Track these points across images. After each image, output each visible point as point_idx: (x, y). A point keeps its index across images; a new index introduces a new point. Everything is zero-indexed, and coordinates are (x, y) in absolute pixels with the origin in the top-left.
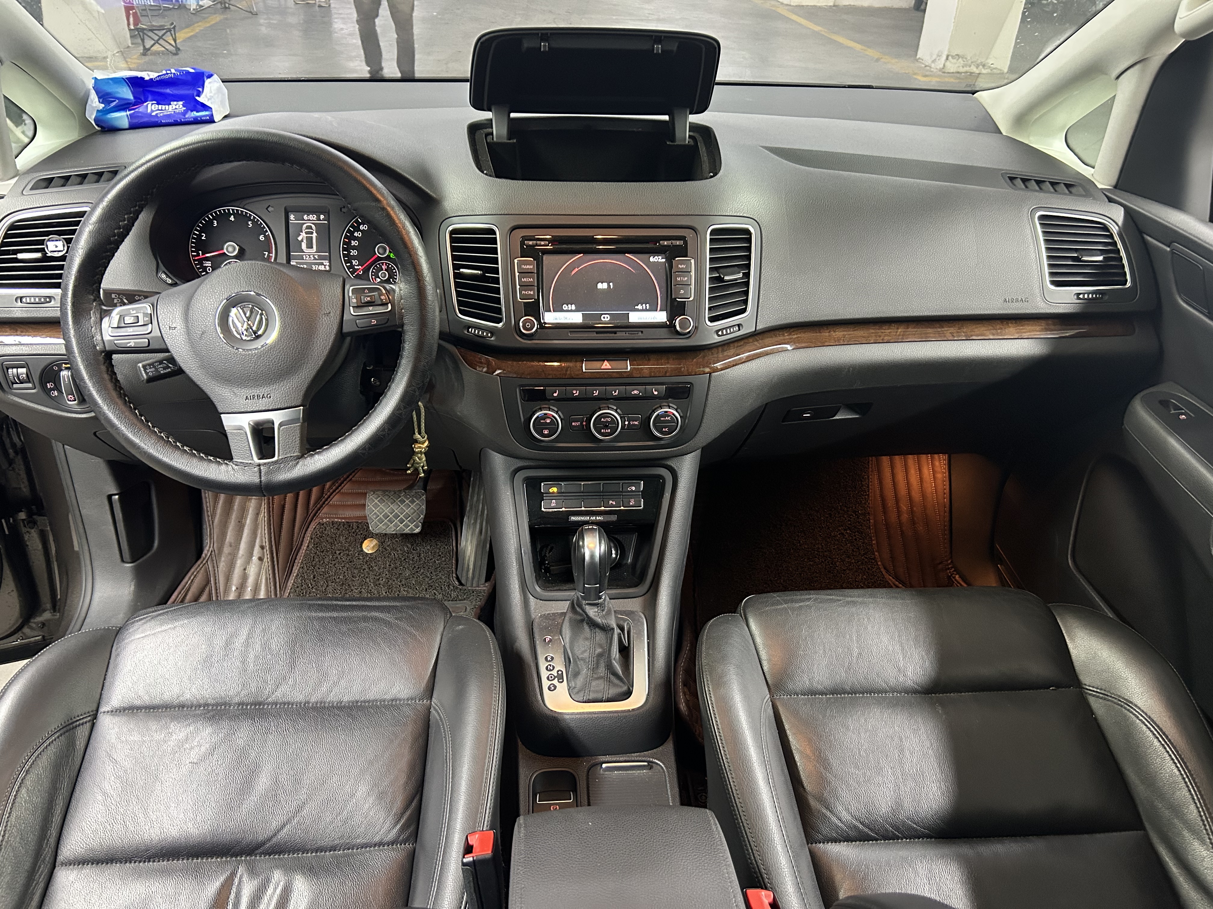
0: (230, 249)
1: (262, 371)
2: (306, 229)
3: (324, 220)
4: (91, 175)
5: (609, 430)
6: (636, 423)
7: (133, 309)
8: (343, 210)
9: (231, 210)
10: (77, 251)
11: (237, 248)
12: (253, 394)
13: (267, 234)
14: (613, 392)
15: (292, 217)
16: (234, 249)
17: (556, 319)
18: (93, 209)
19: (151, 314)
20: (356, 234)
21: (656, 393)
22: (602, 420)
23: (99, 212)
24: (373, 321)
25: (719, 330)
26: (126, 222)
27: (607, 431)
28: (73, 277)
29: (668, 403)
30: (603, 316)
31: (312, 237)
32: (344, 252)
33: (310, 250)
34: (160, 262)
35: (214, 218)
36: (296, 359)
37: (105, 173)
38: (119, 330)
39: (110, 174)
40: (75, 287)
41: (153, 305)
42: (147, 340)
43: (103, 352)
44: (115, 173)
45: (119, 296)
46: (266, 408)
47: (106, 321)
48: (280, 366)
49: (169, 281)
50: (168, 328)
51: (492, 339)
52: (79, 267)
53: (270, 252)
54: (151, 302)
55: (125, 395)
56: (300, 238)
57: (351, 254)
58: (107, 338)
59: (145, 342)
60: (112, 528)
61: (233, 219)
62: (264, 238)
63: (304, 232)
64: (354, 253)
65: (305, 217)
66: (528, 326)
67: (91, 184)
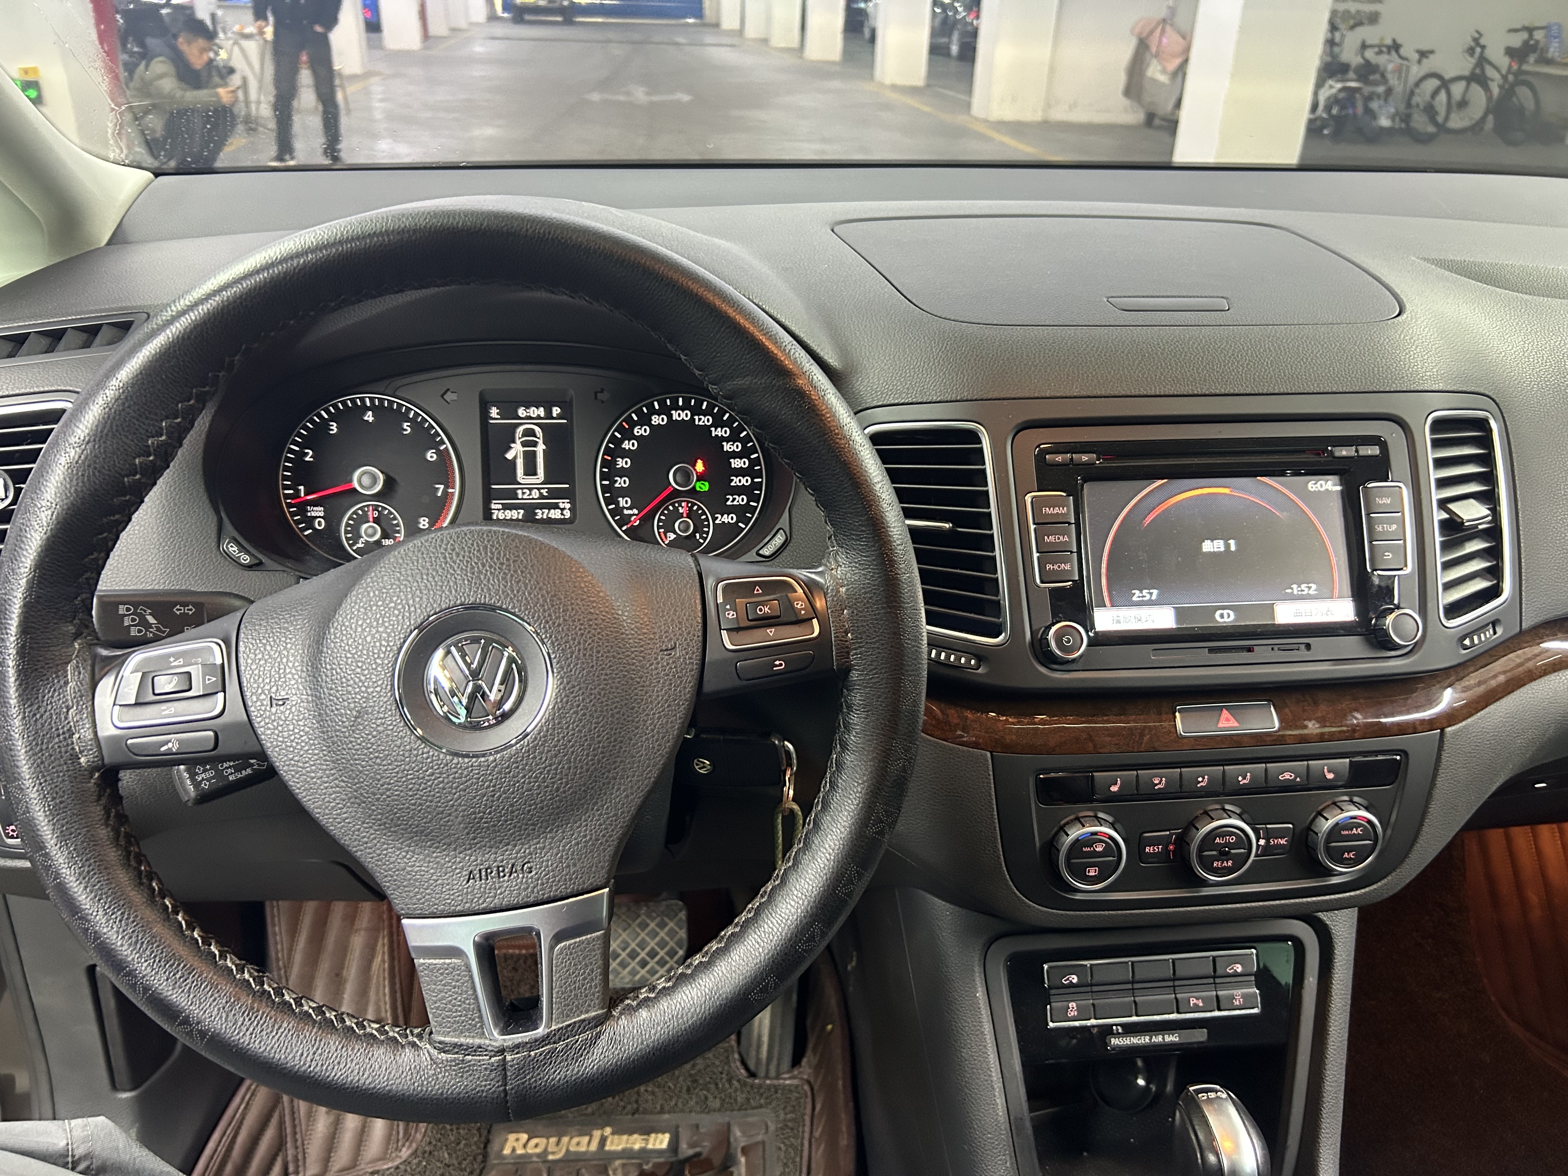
0: (366, 481)
1: (512, 805)
2: (523, 436)
3: (559, 417)
4: (73, 331)
5: (1230, 864)
6: (1283, 842)
7: (177, 656)
8: (599, 395)
9: (367, 400)
10: (34, 513)
11: (381, 477)
12: (486, 864)
13: (442, 448)
14: (1240, 778)
15: (494, 412)
16: (375, 480)
17: (1119, 622)
18: (81, 407)
19: (223, 665)
20: (626, 445)
21: (1330, 776)
22: (1218, 840)
23: (93, 414)
24: (777, 663)
25: (1463, 638)
26: (164, 438)
27: (1225, 864)
28: (23, 582)
29: (1350, 795)
30: (1218, 613)
31: (535, 452)
32: (604, 482)
33: (531, 480)
34: (223, 515)
35: (332, 417)
36: (596, 769)
37: (104, 328)
38: (139, 710)
39: (115, 330)
40: (28, 608)
41: (227, 642)
42: (211, 733)
43: (96, 769)
44: (124, 327)
45: (136, 609)
46: (520, 900)
47: (106, 685)
48: (558, 789)
49: (246, 559)
50: (267, 702)
51: (980, 671)
52: (39, 555)
53: (449, 484)
54: (222, 636)
55: (151, 876)
56: (510, 456)
57: (617, 485)
58: (106, 730)
59: (206, 739)
60: (94, 1029)
61: (371, 419)
62: (435, 456)
63: (518, 442)
64: (622, 482)
65: (521, 412)
66: (1069, 641)
67: (72, 352)
